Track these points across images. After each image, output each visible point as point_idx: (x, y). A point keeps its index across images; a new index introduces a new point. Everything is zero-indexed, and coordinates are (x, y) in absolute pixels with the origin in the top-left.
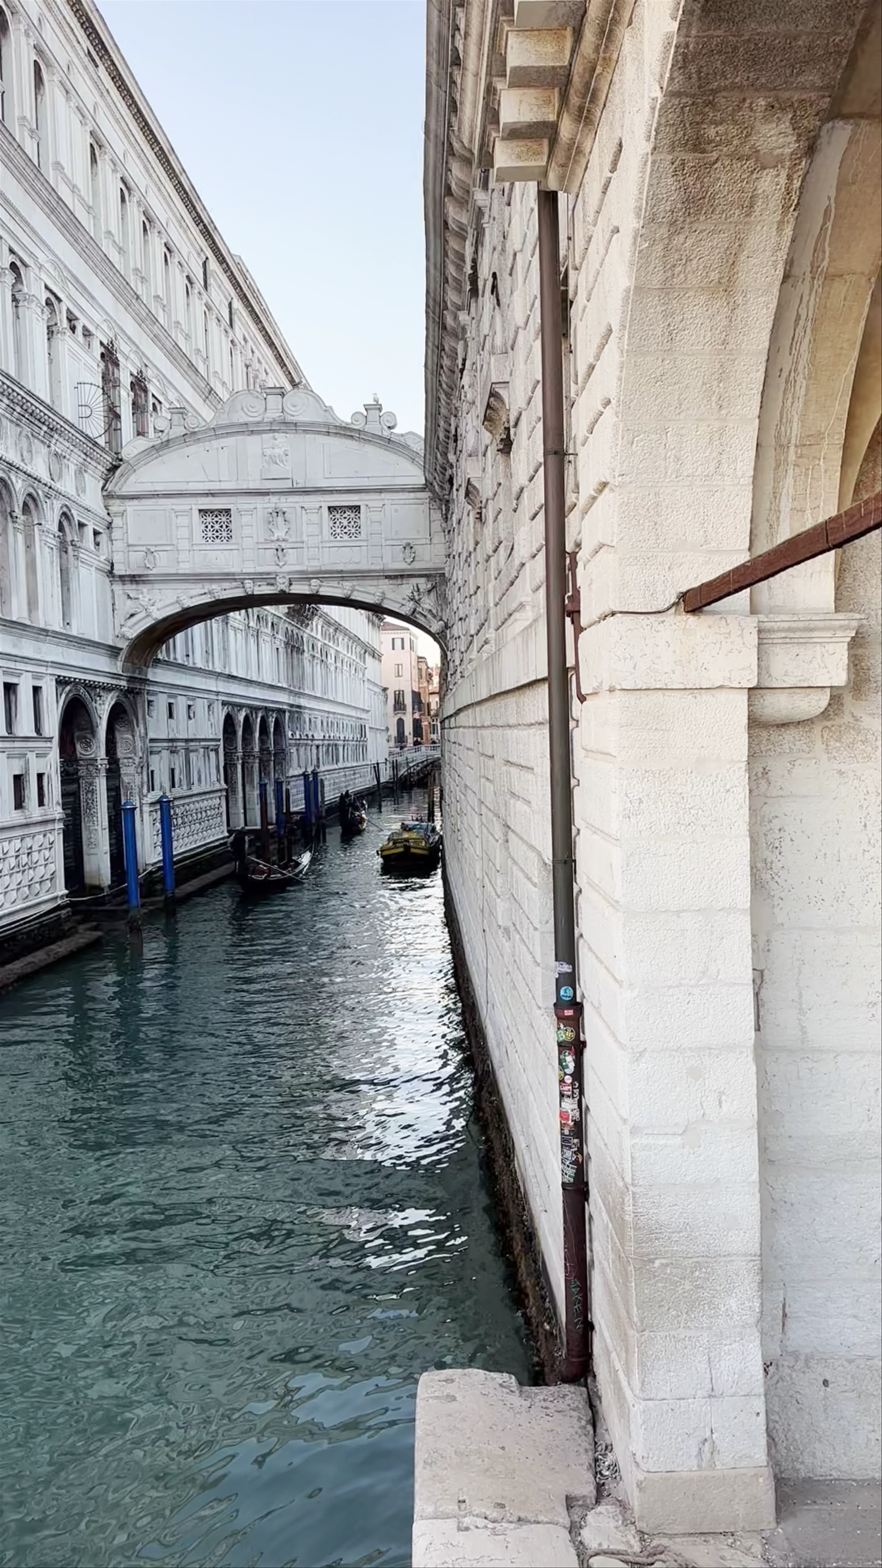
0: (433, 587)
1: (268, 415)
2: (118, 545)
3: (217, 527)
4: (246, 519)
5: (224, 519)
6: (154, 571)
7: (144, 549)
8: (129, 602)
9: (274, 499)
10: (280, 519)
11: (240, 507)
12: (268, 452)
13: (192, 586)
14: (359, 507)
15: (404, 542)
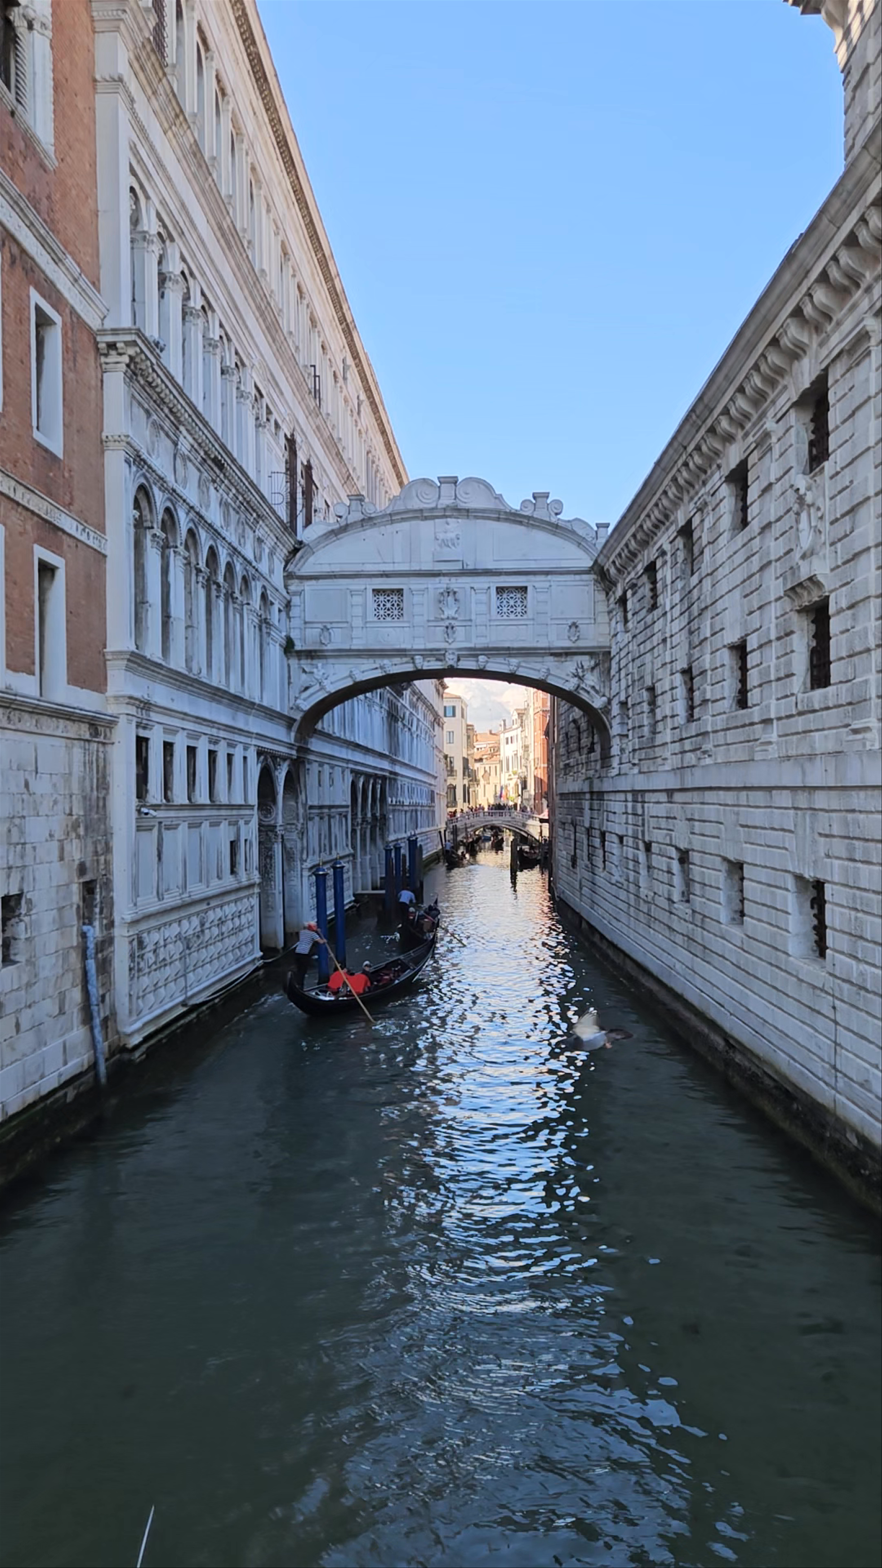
0: (597, 665)
1: (441, 501)
2: (296, 622)
3: (389, 605)
4: (416, 599)
5: (396, 598)
6: (329, 647)
7: (320, 626)
8: (304, 676)
9: (445, 580)
10: (451, 599)
11: (413, 587)
12: (441, 536)
13: (365, 661)
14: (526, 588)
15: (570, 622)
